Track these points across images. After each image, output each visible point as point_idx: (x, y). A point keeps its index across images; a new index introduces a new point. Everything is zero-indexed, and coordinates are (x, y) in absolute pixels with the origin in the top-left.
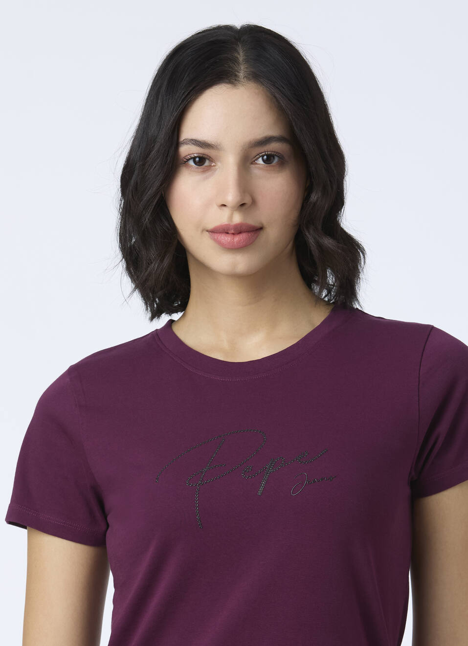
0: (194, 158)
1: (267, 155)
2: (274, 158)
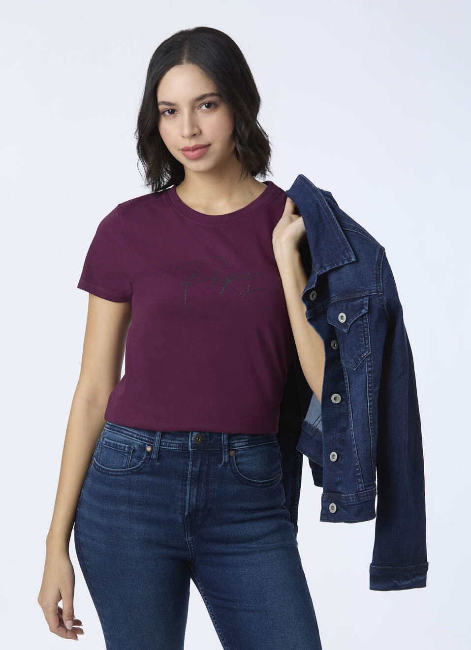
0: (169, 110)
1: (208, 104)
2: (211, 105)
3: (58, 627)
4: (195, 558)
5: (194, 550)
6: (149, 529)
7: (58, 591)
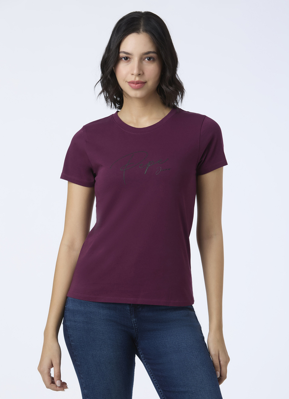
2: (151, 59)
3: (51, 384)
4: (138, 334)
5: (137, 329)
6: (110, 313)
7: (51, 361)
